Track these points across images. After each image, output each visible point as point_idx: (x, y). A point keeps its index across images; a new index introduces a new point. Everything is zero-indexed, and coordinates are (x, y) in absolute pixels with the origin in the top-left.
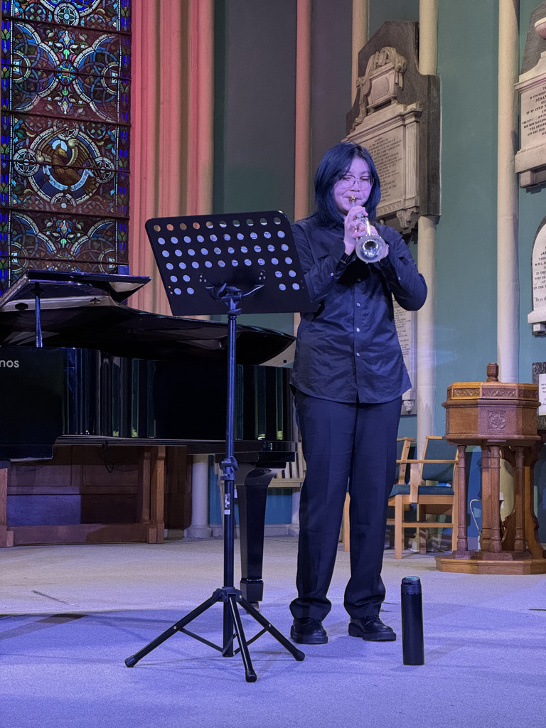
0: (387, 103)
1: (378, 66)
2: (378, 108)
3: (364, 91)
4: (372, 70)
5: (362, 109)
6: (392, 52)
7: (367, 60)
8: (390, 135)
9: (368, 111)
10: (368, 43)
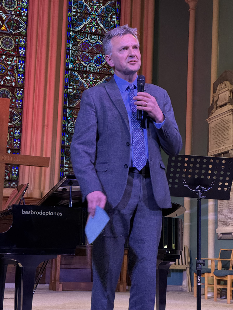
0: (226, 104)
1: (222, 89)
2: (221, 106)
3: (216, 99)
4: (219, 90)
5: (215, 107)
6: (228, 83)
7: (217, 86)
8: (227, 118)
9: (217, 108)
10: (218, 80)
